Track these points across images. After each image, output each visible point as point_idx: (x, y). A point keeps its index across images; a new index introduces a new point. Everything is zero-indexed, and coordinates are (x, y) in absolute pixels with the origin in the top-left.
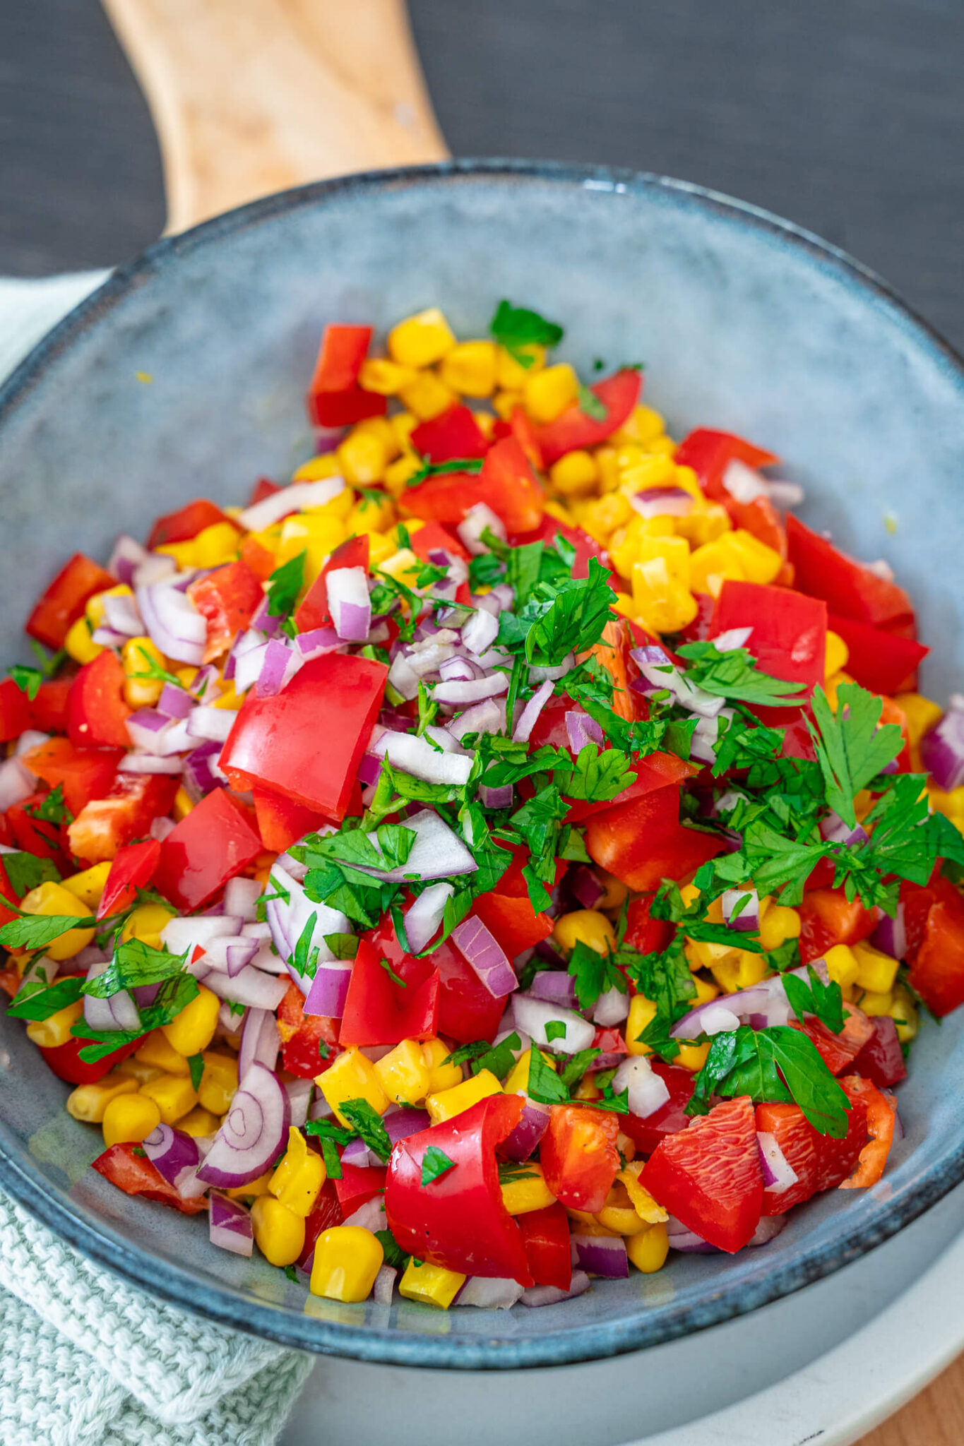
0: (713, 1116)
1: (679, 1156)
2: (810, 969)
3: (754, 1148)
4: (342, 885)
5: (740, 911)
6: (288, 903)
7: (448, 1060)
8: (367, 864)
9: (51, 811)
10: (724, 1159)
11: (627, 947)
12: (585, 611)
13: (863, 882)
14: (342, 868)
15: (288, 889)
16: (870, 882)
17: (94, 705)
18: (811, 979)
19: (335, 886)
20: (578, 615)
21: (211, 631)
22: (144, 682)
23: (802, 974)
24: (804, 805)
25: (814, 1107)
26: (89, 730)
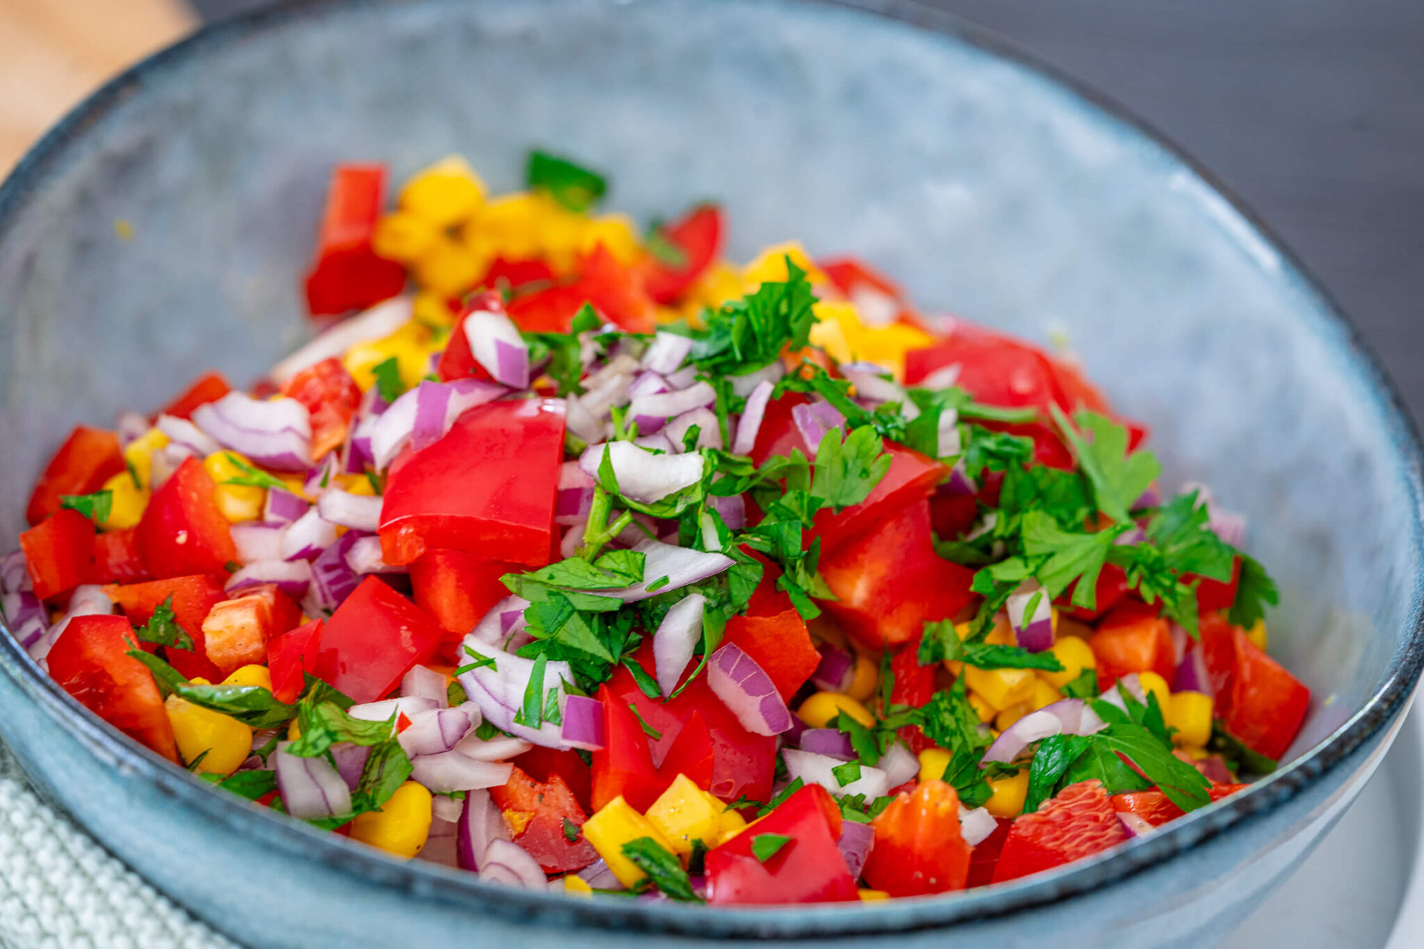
0: (1064, 799)
1: (1037, 834)
2: (1120, 689)
3: (1117, 825)
4: (571, 613)
5: (1030, 617)
6: (495, 670)
7: (727, 809)
8: (598, 586)
9: (162, 629)
10: (1088, 834)
11: (897, 707)
12: (790, 306)
13: (1159, 584)
14: (567, 595)
15: (490, 656)
16: (1167, 583)
17: (192, 509)
18: (1125, 700)
19: (565, 614)
20: (784, 309)
21: (315, 427)
22: (243, 490)
23: (1112, 697)
24: (1072, 513)
25: (1172, 783)
26: (191, 537)
